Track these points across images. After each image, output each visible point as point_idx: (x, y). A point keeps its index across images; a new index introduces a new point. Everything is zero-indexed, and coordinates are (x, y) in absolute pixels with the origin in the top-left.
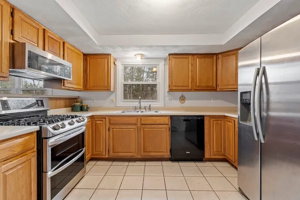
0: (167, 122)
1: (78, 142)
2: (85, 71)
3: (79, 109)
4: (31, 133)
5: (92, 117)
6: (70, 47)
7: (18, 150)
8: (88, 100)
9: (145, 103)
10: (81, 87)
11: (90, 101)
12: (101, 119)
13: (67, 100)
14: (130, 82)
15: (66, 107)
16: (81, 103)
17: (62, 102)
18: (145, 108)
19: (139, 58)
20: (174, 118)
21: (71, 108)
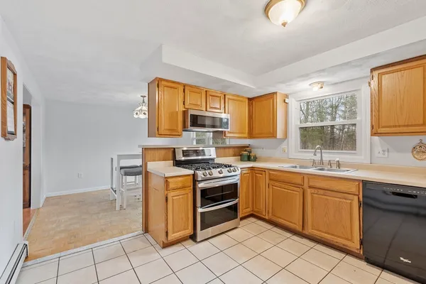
0: (354, 190)
1: (230, 191)
2: (250, 117)
3: (246, 159)
4: (189, 175)
5: (252, 169)
6: (231, 97)
7: (180, 185)
8: (258, 148)
9: (330, 156)
10: (246, 135)
11: (259, 150)
12: (261, 172)
13: (236, 150)
14: (309, 124)
15: (234, 155)
16: (250, 152)
17: (231, 151)
18: (330, 163)
19: (316, 88)
20: (368, 186)
21: (239, 157)
